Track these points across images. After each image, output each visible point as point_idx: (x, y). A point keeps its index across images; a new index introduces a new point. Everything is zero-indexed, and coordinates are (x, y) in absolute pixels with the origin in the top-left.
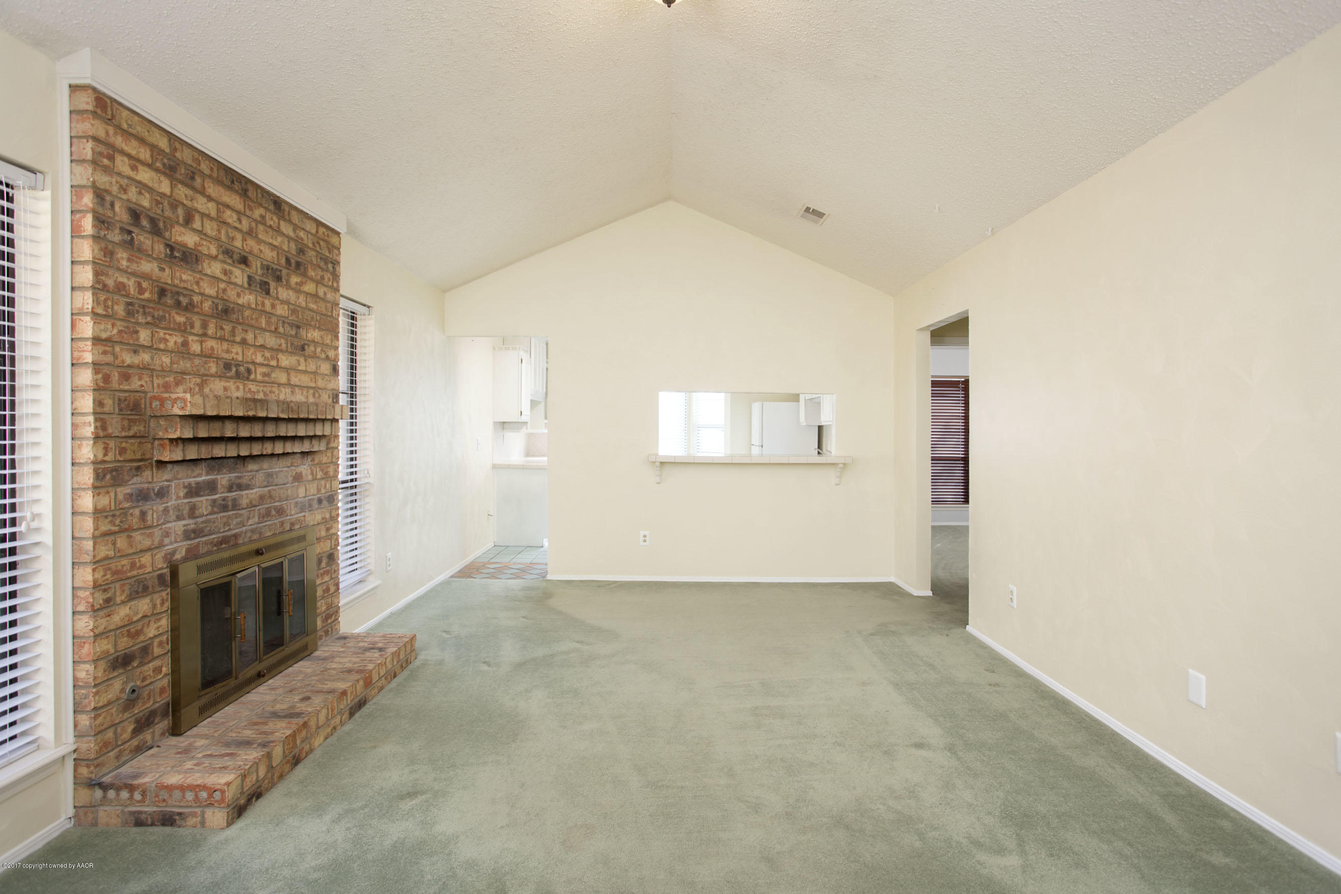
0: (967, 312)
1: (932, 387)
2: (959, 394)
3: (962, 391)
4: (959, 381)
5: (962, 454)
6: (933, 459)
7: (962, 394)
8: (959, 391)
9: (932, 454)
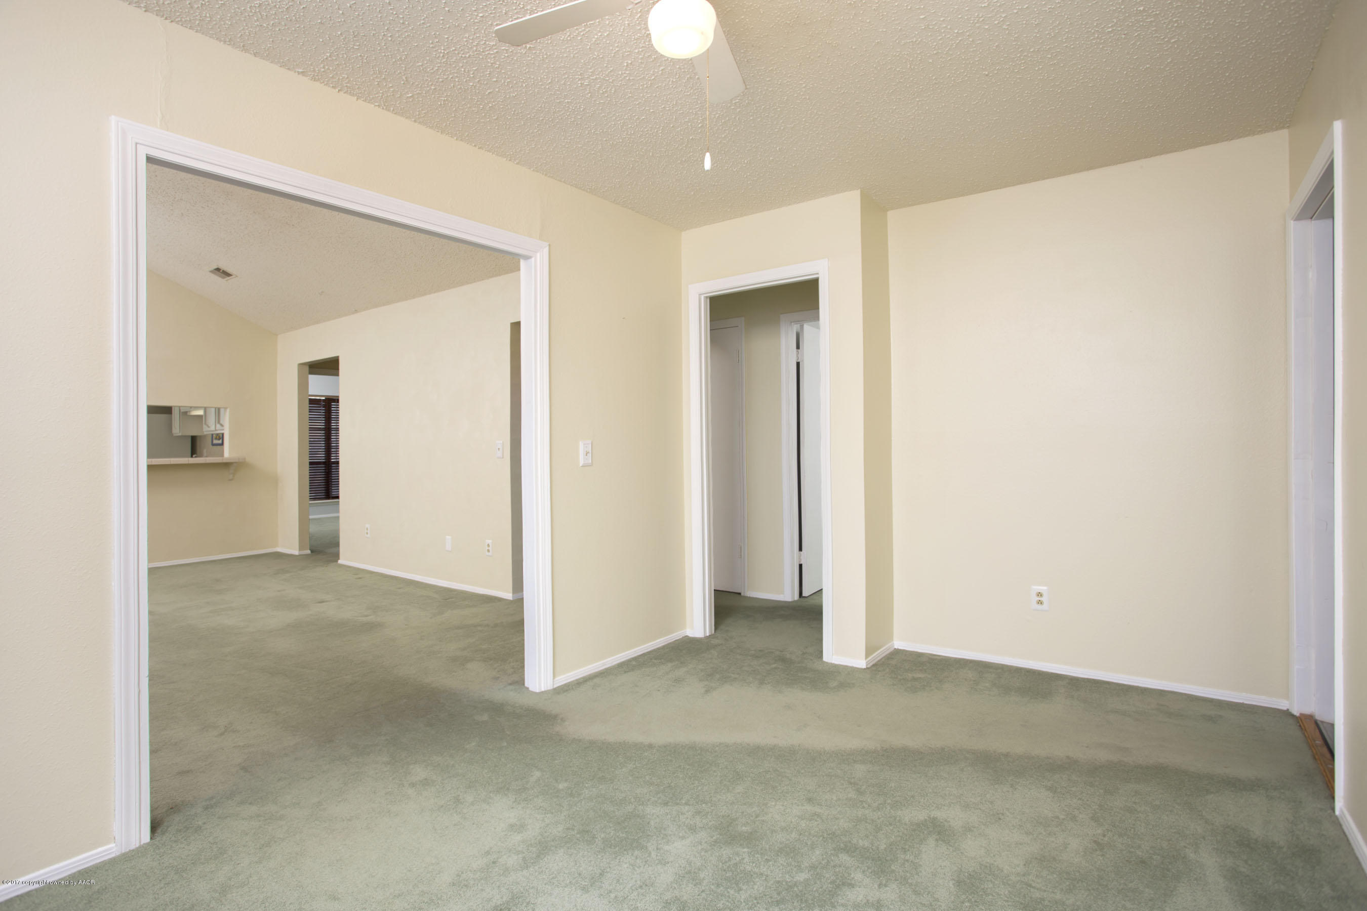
0: (338, 357)
1: (310, 404)
2: (321, 410)
3: (323, 407)
4: (320, 399)
5: (323, 459)
6: (311, 463)
7: (324, 410)
8: (320, 407)
9: (310, 459)
